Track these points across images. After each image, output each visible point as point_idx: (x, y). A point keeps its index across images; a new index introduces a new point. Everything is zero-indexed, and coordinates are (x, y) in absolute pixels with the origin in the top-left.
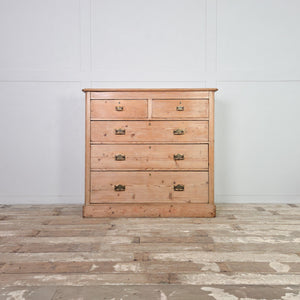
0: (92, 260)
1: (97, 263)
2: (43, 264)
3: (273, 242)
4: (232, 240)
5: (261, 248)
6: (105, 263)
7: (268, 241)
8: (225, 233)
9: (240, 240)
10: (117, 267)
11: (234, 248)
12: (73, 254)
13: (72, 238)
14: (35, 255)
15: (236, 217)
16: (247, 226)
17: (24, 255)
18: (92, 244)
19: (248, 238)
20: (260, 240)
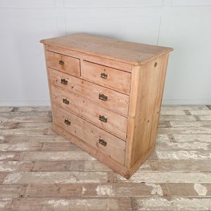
0: (81, 182)
1: (84, 190)
2: (51, 187)
4: (169, 156)
6: (90, 185)
12: (69, 174)
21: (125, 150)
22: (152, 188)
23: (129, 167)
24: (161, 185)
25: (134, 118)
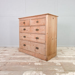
0: (29, 62)
1: (30, 63)
2: (17, 63)
3: (73, 57)
4: (62, 57)
5: (70, 59)
6: (32, 63)
7: (71, 57)
8: (60, 54)
9: (64, 57)
10: (35, 63)
11: (63, 59)
12: (24, 60)
13: (23, 56)
14: (15, 60)
15: (62, 50)
16: (66, 53)
17: (12, 60)
18: (28, 57)
19: (66, 56)
20: (69, 57)
21: (45, 48)
22: (56, 63)
23: (47, 55)
24: (60, 63)
25: (47, 33)
